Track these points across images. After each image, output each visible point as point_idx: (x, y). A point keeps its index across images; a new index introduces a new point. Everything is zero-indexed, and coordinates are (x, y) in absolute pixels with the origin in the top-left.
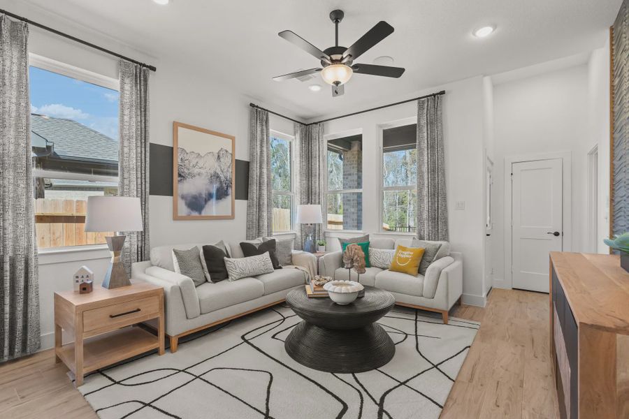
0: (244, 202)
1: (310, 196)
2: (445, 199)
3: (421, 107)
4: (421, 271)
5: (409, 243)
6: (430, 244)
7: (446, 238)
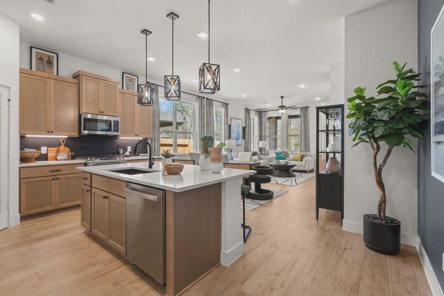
0: (244, 140)
1: (261, 138)
2: (309, 139)
3: (301, 110)
4: (302, 161)
5: (298, 153)
6: (304, 153)
7: (309, 151)
